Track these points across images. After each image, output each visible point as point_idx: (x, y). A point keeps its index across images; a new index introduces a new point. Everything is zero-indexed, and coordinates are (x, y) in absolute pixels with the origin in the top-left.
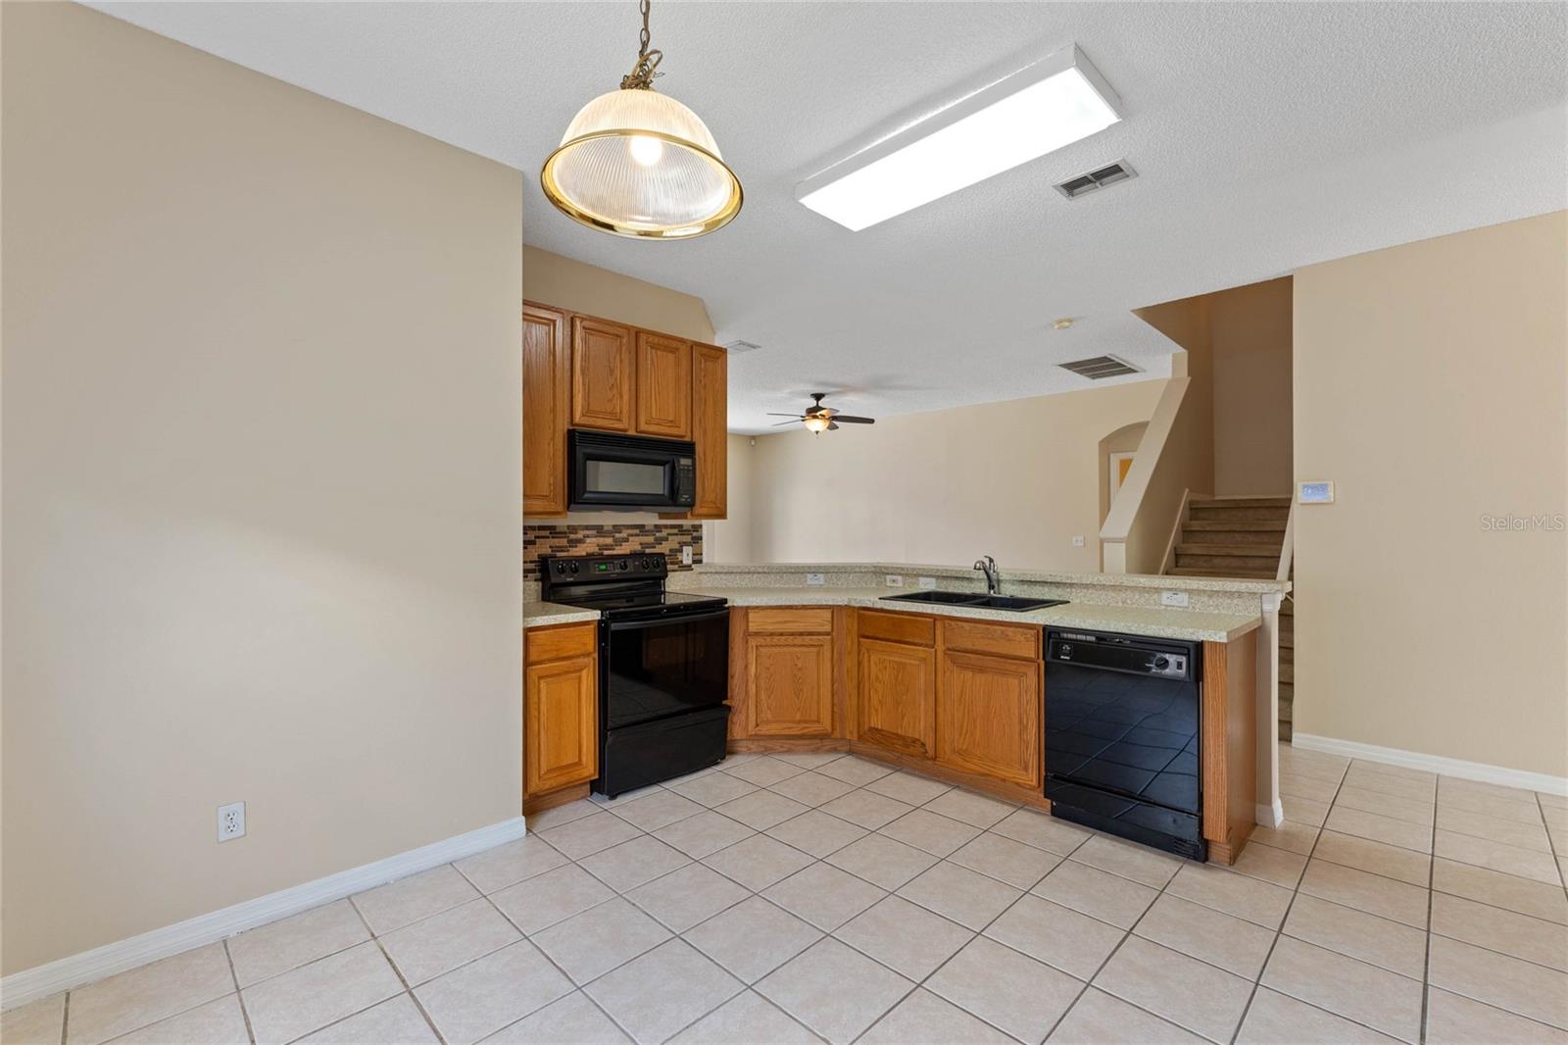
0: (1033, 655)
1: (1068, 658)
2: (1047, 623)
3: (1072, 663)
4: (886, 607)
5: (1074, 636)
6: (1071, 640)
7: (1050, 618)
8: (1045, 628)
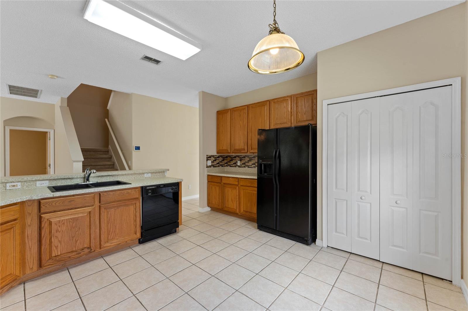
0: (138, 196)
1: (151, 194)
2: (143, 186)
3: (153, 195)
4: (62, 195)
5: (151, 188)
6: (151, 189)
7: (144, 184)
8: (142, 187)
